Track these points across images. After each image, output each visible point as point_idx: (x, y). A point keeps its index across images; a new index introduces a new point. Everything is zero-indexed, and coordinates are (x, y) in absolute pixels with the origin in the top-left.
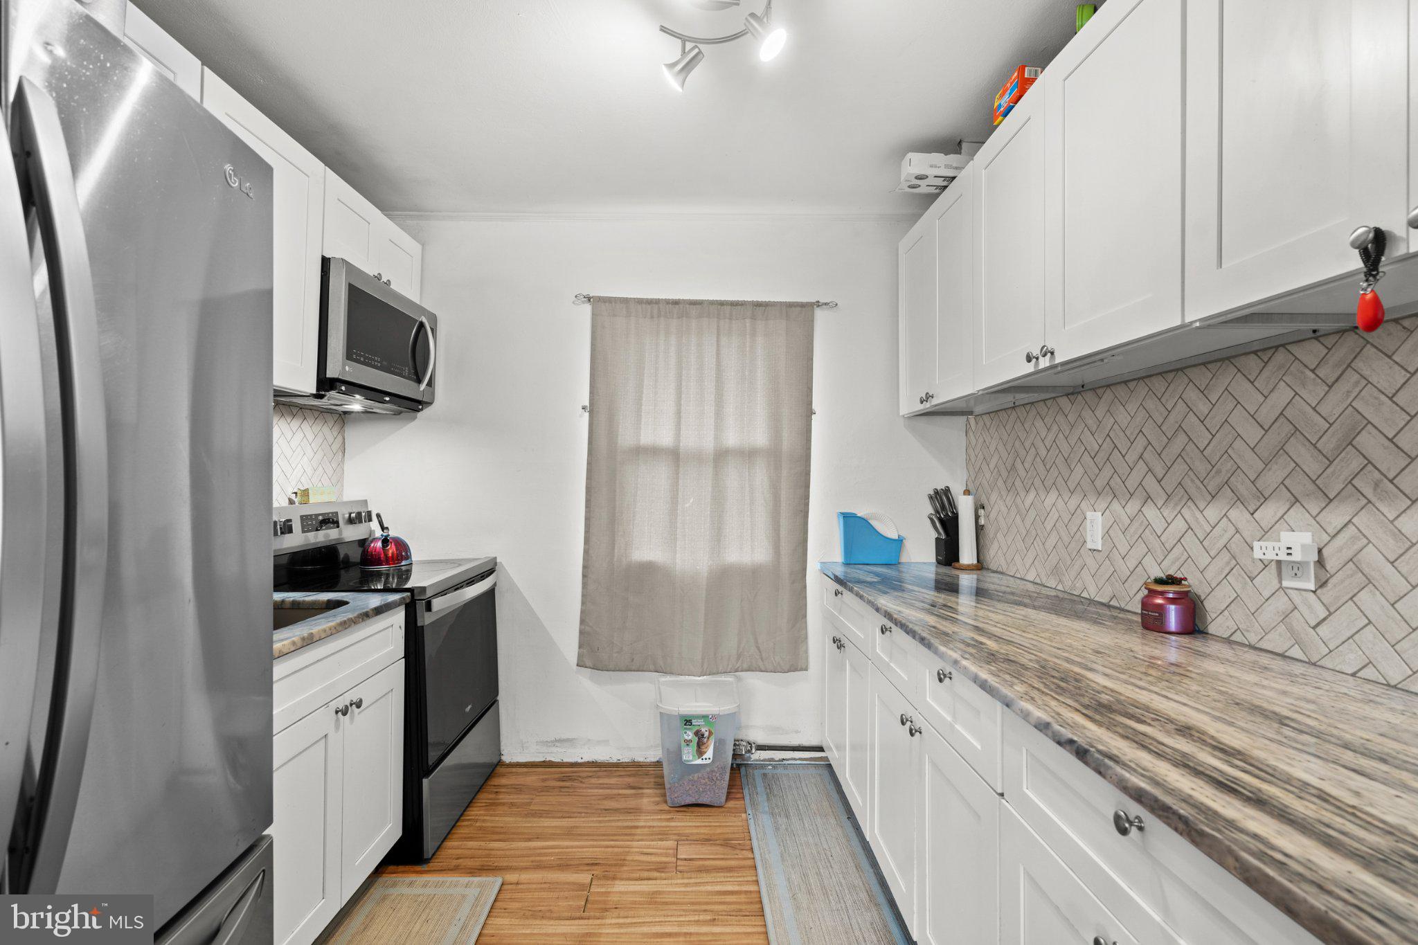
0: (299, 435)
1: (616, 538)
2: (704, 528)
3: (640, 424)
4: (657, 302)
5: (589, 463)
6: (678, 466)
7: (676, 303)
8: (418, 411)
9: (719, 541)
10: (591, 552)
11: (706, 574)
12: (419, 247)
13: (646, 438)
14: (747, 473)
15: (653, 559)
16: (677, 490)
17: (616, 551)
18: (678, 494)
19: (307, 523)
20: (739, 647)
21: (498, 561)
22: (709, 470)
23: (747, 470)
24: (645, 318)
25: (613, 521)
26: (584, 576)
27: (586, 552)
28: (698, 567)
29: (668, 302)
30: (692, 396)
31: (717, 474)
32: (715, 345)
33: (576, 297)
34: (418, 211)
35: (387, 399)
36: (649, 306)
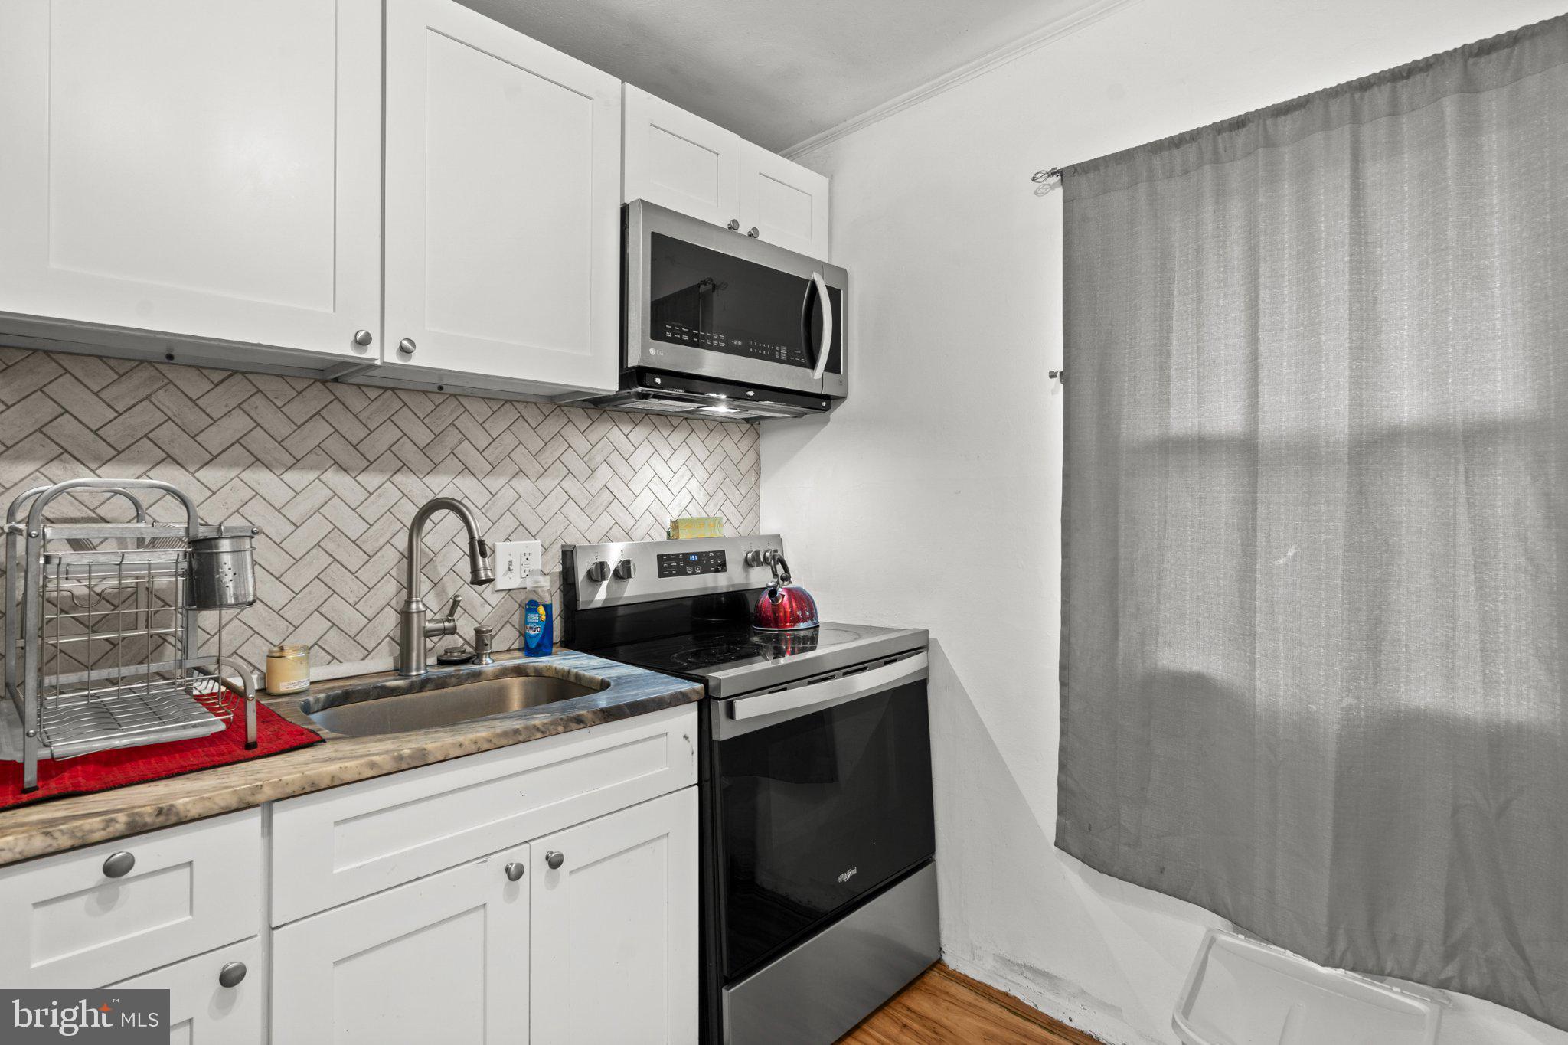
0: (684, 452)
1: (1121, 620)
2: (1328, 617)
3: (1169, 393)
4: (1194, 136)
5: (1066, 476)
6: (1254, 475)
7: (1238, 123)
8: (826, 409)
9: (1375, 650)
10: (1073, 640)
11: (1336, 727)
12: (825, 181)
13: (1183, 421)
14: (1462, 487)
15: (1205, 671)
16: (1254, 529)
17: (1121, 644)
18: (1255, 536)
19: (669, 564)
20: (1449, 927)
21: (931, 636)
22: (1338, 484)
23: (1462, 478)
24: (1170, 177)
25: (1112, 585)
26: (1063, 684)
27: (1065, 639)
28: (1313, 707)
29: (1218, 128)
30: (1286, 317)
31: (1360, 491)
32: (1347, 186)
33: (1034, 179)
34: (821, 131)
35: (751, 393)
36: (1177, 152)
